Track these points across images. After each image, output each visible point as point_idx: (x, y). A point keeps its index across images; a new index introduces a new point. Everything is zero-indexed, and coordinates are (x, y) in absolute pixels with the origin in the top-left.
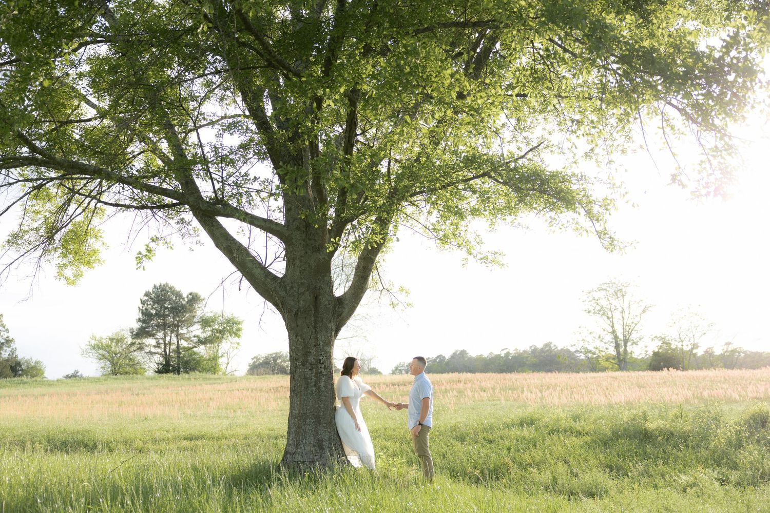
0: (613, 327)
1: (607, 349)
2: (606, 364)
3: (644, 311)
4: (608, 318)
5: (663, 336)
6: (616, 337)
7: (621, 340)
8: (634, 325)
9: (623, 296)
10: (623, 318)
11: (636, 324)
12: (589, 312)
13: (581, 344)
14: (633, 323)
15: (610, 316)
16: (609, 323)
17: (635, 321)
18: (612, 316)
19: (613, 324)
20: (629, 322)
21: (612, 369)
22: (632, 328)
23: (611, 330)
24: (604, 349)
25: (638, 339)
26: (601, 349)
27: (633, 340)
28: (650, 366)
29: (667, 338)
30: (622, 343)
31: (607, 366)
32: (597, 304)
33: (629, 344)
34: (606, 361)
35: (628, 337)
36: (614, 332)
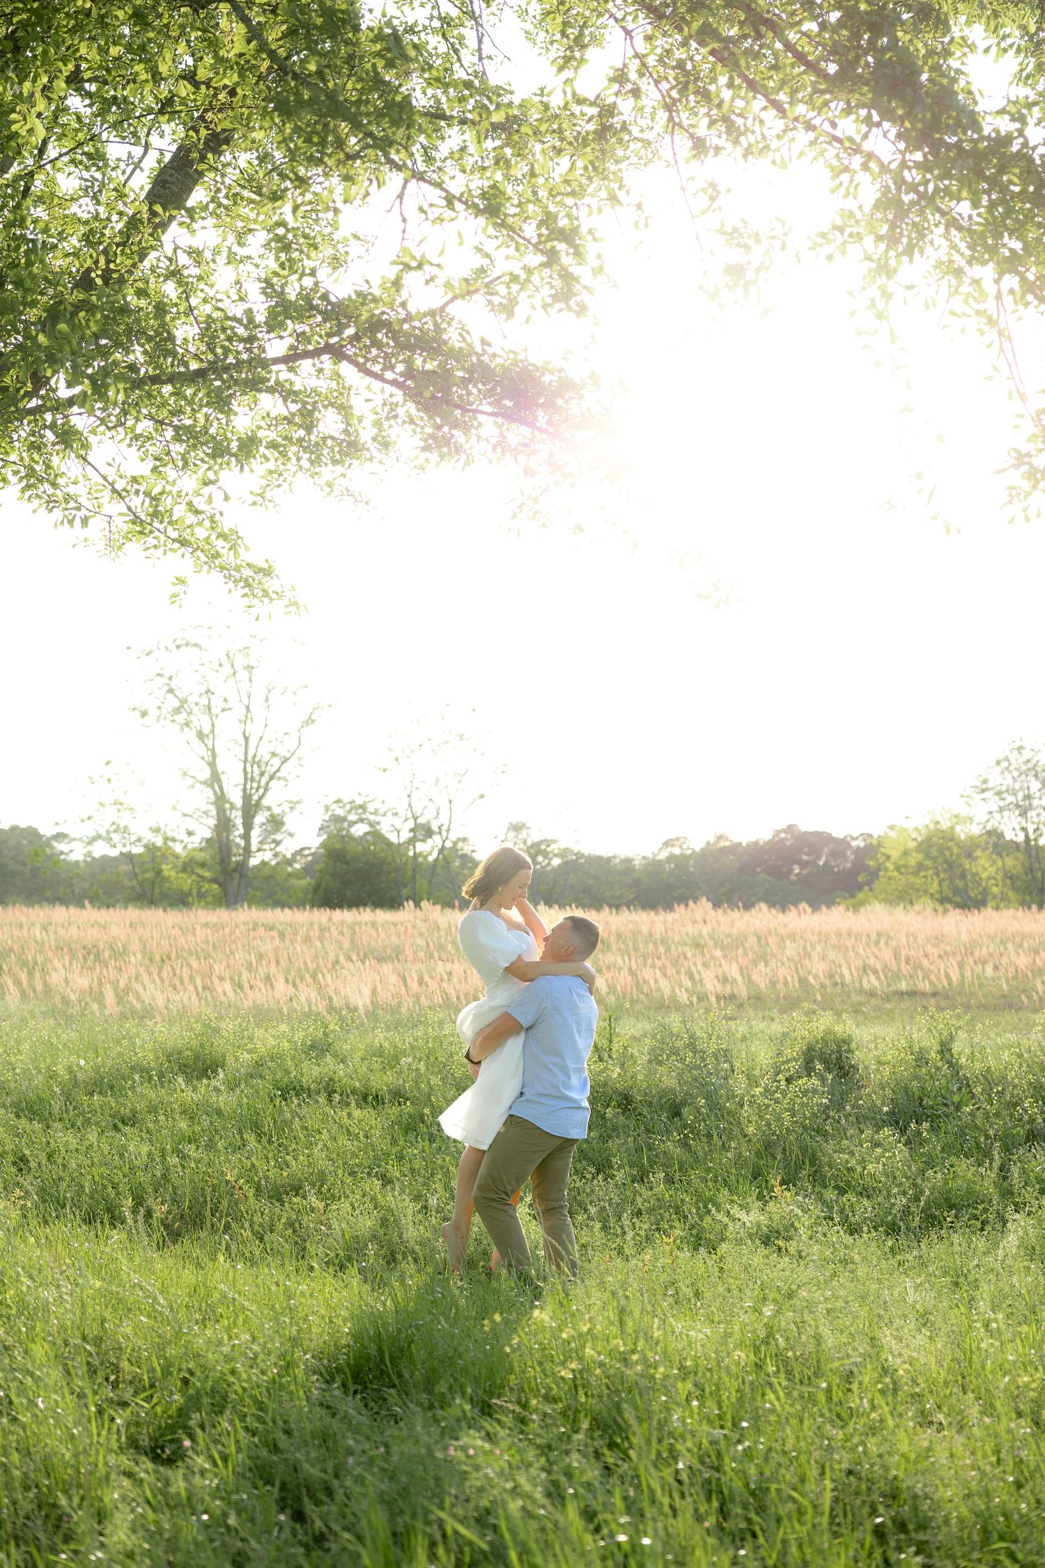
0: (212, 765)
1: (190, 833)
2: (186, 882)
3: (310, 721)
4: (201, 735)
5: (359, 801)
6: (221, 800)
7: (233, 807)
8: (276, 762)
9: (250, 668)
10: (247, 739)
11: (285, 760)
12: (144, 714)
13: (111, 815)
14: (274, 754)
15: (206, 730)
16: (203, 751)
17: (283, 752)
18: (212, 731)
19: (214, 755)
20: (264, 753)
21: (201, 895)
22: (272, 769)
23: (206, 774)
24: (182, 835)
25: (286, 807)
26: (170, 834)
27: (269, 808)
28: (316, 889)
29: (371, 808)
30: (237, 818)
31: (186, 888)
32: (171, 691)
33: (259, 819)
34: (184, 870)
35: (256, 797)
36: (215, 778)
